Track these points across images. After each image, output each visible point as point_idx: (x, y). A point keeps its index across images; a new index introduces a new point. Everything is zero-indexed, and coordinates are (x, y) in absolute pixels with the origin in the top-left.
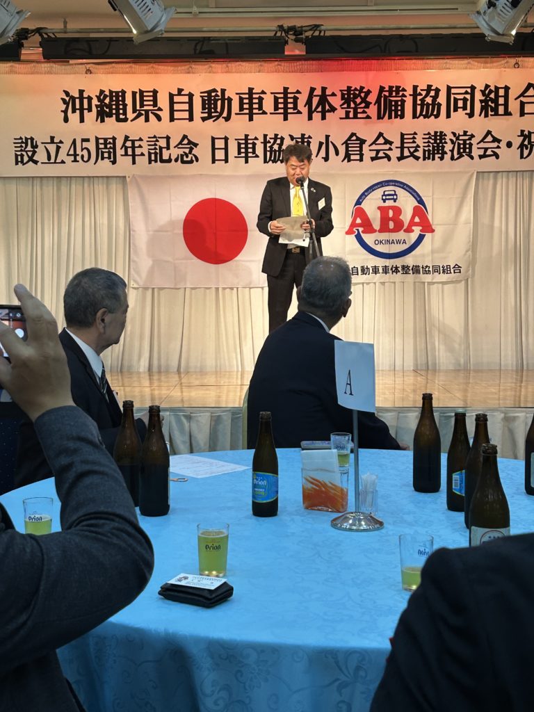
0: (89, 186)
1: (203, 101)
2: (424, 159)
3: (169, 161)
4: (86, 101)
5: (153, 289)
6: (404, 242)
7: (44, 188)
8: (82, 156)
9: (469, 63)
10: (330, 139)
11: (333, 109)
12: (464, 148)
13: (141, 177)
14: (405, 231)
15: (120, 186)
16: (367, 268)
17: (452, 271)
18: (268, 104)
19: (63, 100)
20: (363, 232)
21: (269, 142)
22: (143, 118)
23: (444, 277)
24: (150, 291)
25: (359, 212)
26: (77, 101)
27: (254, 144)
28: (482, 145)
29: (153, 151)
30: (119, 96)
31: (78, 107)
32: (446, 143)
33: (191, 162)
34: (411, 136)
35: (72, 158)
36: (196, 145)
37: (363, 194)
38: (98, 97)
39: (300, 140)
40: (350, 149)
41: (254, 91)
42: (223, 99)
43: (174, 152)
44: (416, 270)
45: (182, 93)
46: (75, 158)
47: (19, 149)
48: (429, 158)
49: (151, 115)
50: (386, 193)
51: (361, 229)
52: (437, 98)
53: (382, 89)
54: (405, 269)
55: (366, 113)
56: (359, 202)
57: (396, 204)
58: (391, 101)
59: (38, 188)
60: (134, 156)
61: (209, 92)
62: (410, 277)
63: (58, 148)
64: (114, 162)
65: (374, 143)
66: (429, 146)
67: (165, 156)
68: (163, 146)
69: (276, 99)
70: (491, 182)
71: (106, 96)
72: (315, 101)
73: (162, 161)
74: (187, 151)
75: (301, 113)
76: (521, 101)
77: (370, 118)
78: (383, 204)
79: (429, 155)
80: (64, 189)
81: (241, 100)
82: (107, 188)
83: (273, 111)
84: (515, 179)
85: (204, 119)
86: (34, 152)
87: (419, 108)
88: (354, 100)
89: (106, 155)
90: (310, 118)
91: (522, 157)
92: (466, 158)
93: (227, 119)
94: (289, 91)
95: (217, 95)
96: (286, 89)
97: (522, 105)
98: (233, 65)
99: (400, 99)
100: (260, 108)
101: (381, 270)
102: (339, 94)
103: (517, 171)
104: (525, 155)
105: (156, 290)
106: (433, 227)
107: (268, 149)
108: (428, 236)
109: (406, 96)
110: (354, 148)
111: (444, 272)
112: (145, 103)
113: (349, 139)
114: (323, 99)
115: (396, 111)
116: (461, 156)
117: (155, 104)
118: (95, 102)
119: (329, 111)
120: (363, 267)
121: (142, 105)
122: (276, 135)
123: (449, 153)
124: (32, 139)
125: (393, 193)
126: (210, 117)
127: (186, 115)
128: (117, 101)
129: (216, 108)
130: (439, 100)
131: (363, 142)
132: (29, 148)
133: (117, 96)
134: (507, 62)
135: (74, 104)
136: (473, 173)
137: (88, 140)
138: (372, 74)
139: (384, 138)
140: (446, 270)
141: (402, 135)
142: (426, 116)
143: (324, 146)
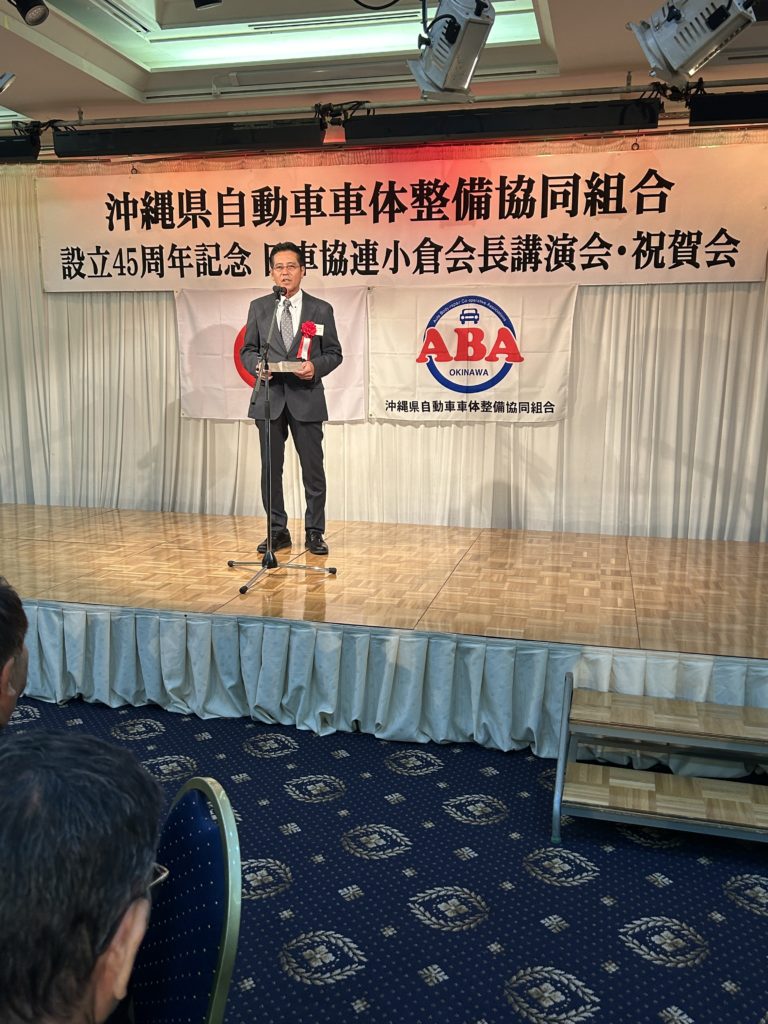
0: (139, 302)
1: (255, 201)
2: (513, 270)
3: (219, 273)
4: (131, 205)
5: (205, 420)
6: (486, 372)
7: (94, 305)
8: (129, 269)
9: (574, 145)
10: (400, 246)
11: (403, 209)
12: (563, 256)
13: (190, 291)
14: (487, 359)
15: (170, 303)
16: (441, 404)
17: (543, 410)
18: (328, 205)
19: (108, 204)
20: (436, 360)
21: (329, 250)
22: (191, 222)
23: (533, 417)
24: (202, 422)
25: (432, 336)
26: (122, 205)
27: (312, 253)
28: (586, 251)
29: (202, 262)
30: (164, 198)
31: (123, 212)
32: (541, 249)
33: (243, 274)
34: (498, 241)
35: (119, 271)
36: (248, 254)
37: (438, 313)
38: (143, 200)
39: (364, 247)
40: (423, 258)
41: (311, 189)
42: (277, 200)
43: (225, 263)
44: (499, 407)
45: (233, 193)
46: (122, 271)
47: (66, 261)
48: (519, 269)
49: (198, 219)
50: (466, 312)
51: (434, 356)
52: (530, 191)
53: (462, 182)
54: (486, 405)
55: (442, 212)
56: (432, 323)
57: (476, 326)
58: (474, 197)
59: (88, 304)
60: (182, 267)
61: (261, 191)
62: (493, 416)
63: (104, 259)
64: (161, 275)
65: (452, 250)
66: (519, 253)
67: (215, 269)
68: (211, 256)
69: (336, 197)
70: (599, 298)
71: (151, 199)
72: (382, 198)
73: (212, 273)
74: (238, 261)
75: (365, 214)
76: (639, 194)
77: (447, 219)
78: (460, 326)
79: (519, 265)
80: (114, 306)
81: (297, 199)
82: (158, 303)
83: (333, 213)
84: (628, 295)
85: (256, 223)
86: (81, 265)
87: (507, 205)
88: (428, 197)
89: (153, 267)
90: (376, 220)
91: (638, 266)
92: (565, 268)
93: (282, 223)
94: (351, 187)
95: (270, 195)
96: (347, 185)
97: (641, 198)
98: (291, 158)
99: (484, 194)
100: (319, 209)
101: (456, 407)
102: (409, 190)
103: (632, 285)
104: (641, 265)
105: (208, 422)
106: (522, 355)
107: (328, 258)
108: (515, 366)
109: (491, 191)
110: (428, 258)
111: (533, 411)
112: (193, 206)
113: (422, 245)
114: (391, 197)
115: (479, 209)
116: (559, 265)
117: (203, 208)
118: (140, 206)
119: (398, 211)
120: (435, 402)
121: (189, 209)
122: (337, 242)
123: (545, 263)
124: (78, 250)
125: (474, 312)
126: (263, 221)
127: (236, 219)
128: (163, 204)
129: (269, 210)
130: (532, 195)
131: (438, 249)
132: (76, 260)
133: (163, 199)
134: (624, 143)
135: (119, 208)
136: (574, 288)
137: (133, 250)
138: (449, 164)
139: (464, 244)
140: (536, 408)
141: (486, 239)
142: (517, 216)
143: (392, 255)
